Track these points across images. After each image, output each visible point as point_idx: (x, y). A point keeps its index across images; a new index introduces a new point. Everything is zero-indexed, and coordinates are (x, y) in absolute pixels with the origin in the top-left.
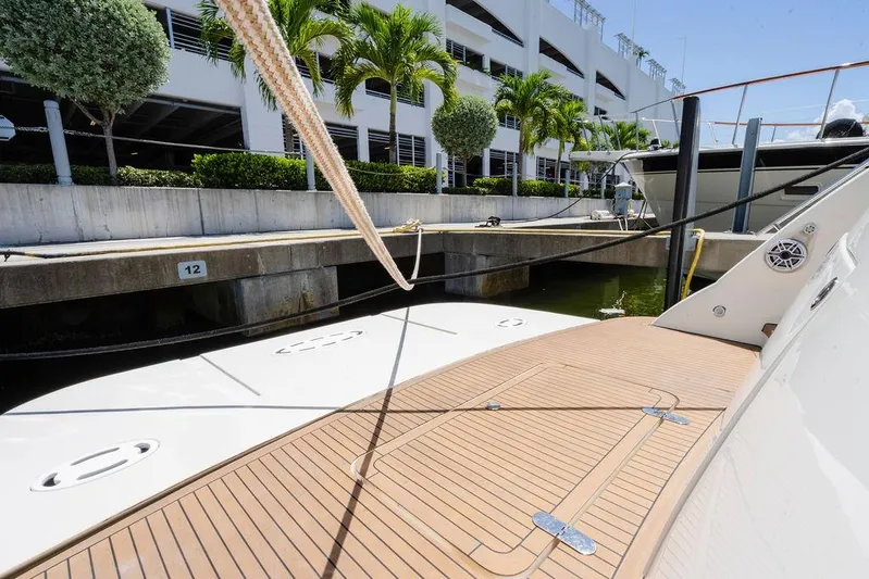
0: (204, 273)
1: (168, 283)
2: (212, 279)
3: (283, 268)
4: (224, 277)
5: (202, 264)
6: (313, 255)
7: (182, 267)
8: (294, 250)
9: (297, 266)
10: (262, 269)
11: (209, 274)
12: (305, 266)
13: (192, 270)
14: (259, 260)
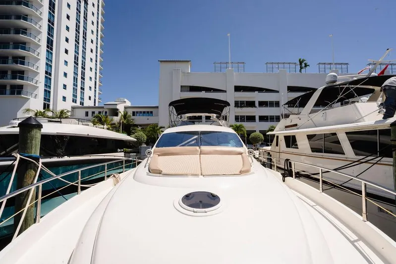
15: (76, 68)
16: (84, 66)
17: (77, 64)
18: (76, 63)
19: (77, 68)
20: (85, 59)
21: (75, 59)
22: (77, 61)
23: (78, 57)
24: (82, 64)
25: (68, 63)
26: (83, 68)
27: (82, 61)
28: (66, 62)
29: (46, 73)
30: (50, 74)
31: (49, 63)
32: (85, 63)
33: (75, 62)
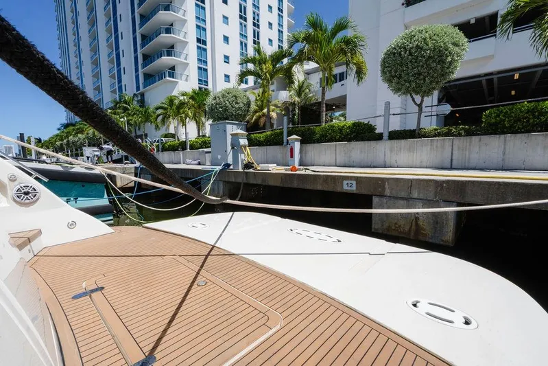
0: (354, 188)
1: (339, 190)
2: (358, 192)
3: (403, 194)
4: (364, 192)
5: (354, 183)
6: (432, 189)
7: (345, 182)
8: (414, 183)
9: (415, 195)
10: (388, 192)
11: (357, 189)
12: (421, 196)
13: (349, 185)
14: (387, 186)
15: (243, 26)
16: (258, 21)
17: (245, 20)
18: (243, 18)
19: (245, 26)
20: (258, 8)
21: (241, 12)
22: (245, 14)
23: (245, 8)
24: (254, 19)
25: (229, 20)
26: (256, 25)
27: (254, 13)
28: (225, 18)
29: (199, 40)
30: (204, 43)
31: (202, 25)
32: (258, 15)
33: (241, 17)
